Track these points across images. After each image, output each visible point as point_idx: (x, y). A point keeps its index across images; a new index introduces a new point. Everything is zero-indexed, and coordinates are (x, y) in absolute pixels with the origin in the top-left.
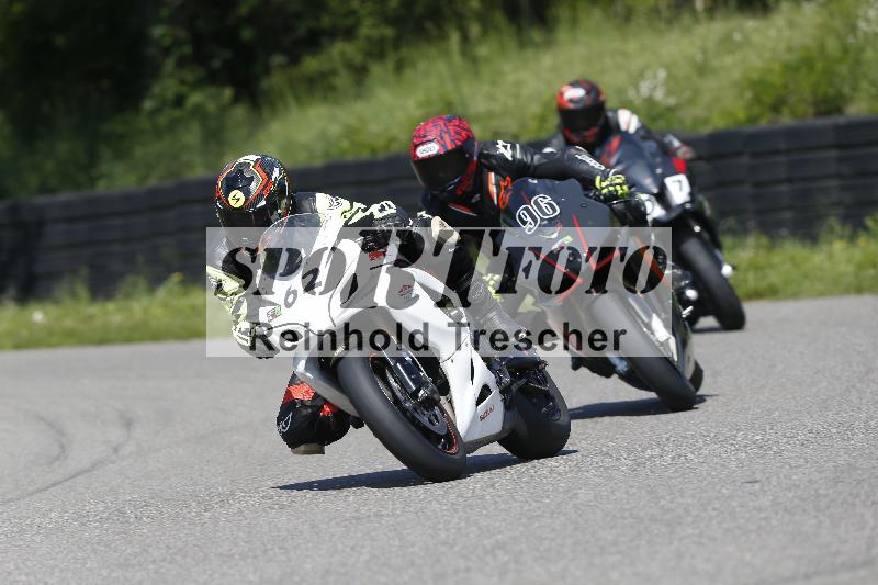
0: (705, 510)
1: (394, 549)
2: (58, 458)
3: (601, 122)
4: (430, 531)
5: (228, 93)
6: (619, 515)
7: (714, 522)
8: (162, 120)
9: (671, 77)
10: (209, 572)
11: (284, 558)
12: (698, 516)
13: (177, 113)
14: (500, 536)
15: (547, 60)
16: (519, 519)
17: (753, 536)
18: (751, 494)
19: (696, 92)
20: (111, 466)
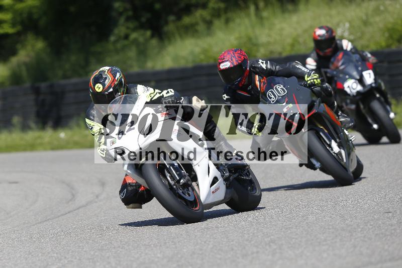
0: (367, 226)
1: (224, 243)
2: (71, 200)
3: (333, 46)
4: (241, 235)
5: (149, 33)
6: (327, 227)
7: (371, 231)
8: (119, 45)
9: (352, 27)
10: (140, 253)
11: (174, 246)
12: (363, 228)
13: (126, 42)
14: (272, 237)
15: (295, 18)
16: (281, 229)
17: (389, 237)
18: (387, 218)
19: (363, 33)
20: (95, 204)
